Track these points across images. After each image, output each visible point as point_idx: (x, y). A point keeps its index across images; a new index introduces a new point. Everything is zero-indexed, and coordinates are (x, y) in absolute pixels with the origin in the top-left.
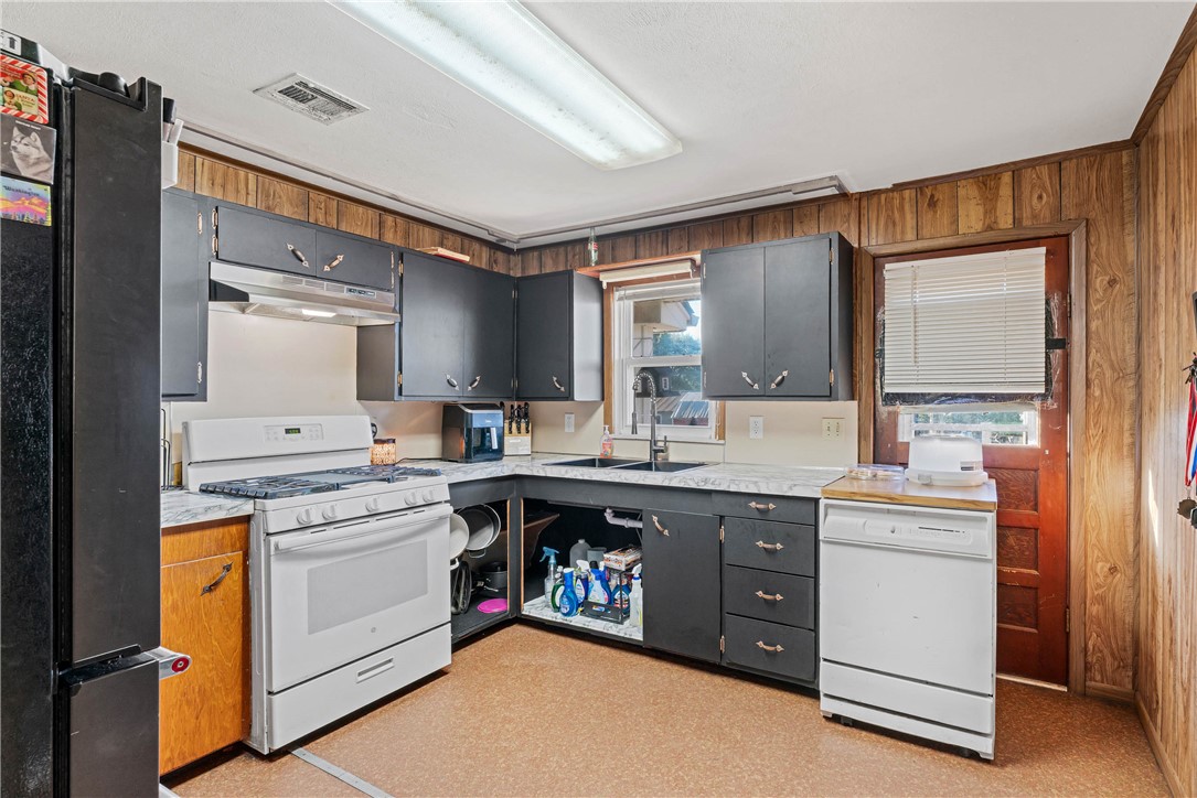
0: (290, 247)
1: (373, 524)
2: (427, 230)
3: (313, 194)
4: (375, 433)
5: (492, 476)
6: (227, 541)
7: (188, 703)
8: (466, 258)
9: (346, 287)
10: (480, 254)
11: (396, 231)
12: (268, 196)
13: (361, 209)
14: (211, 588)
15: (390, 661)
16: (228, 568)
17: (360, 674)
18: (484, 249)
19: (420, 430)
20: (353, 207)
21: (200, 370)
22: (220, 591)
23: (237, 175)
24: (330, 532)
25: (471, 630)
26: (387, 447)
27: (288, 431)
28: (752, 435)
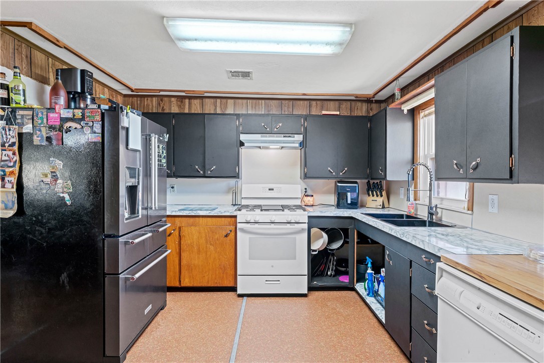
0: (263, 124)
1: (273, 226)
2: (332, 103)
3: (283, 102)
4: (306, 192)
5: (337, 215)
6: (231, 223)
7: (221, 268)
8: (338, 113)
9: (283, 135)
10: (362, 107)
11: (317, 107)
12: (268, 106)
13: (302, 102)
14: (226, 236)
15: (279, 281)
16: (231, 231)
17: (266, 281)
18: (364, 104)
19: (328, 192)
20: (298, 102)
21: (237, 169)
22: (229, 238)
23: (259, 102)
24: (256, 226)
25: (326, 284)
26: (309, 198)
27: (270, 189)
28: (490, 210)
